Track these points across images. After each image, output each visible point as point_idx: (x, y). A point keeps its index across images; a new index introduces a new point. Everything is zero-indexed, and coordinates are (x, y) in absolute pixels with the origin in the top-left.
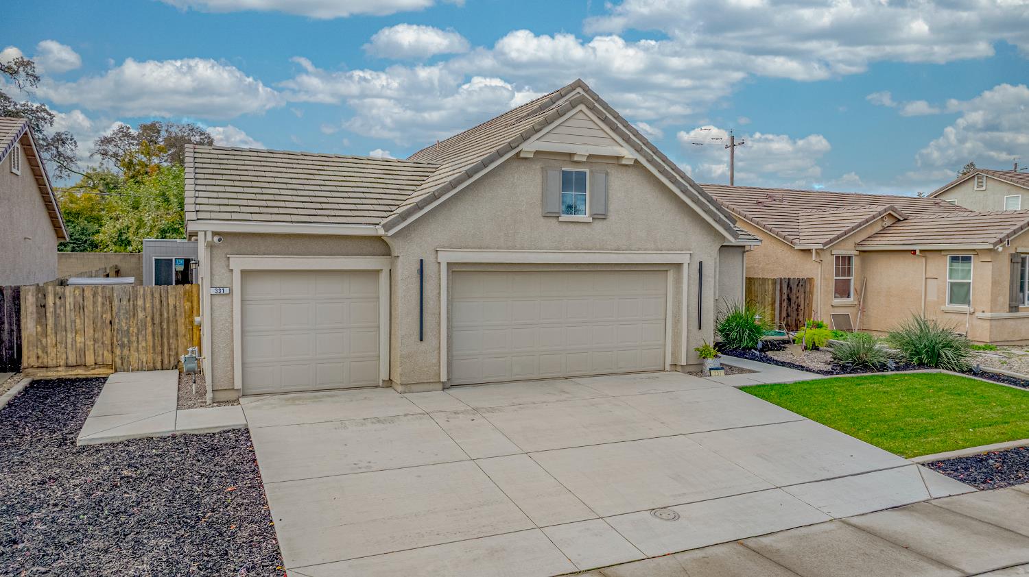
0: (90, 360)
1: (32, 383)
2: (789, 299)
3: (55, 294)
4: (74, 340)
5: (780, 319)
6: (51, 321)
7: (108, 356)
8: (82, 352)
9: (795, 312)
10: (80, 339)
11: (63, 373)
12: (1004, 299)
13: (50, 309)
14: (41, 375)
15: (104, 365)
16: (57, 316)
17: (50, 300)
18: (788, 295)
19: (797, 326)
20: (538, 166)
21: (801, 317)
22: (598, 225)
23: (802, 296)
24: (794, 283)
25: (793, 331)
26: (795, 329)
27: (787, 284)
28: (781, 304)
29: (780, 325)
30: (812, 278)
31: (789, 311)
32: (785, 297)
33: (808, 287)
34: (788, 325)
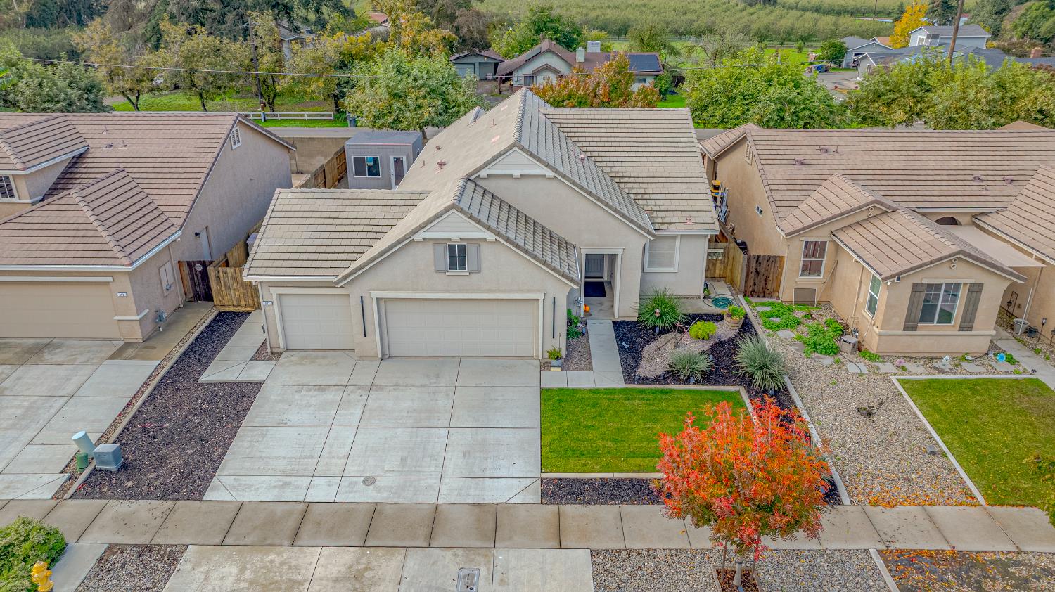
0: (243, 303)
1: (220, 314)
2: (757, 272)
3: (223, 272)
4: (235, 295)
5: (746, 286)
6: (223, 284)
7: (251, 302)
8: (239, 300)
9: (763, 282)
10: (237, 293)
11: (231, 309)
12: (901, 319)
13: (222, 279)
14: (223, 309)
15: (249, 306)
16: (225, 282)
17: (221, 274)
18: (757, 269)
19: (764, 292)
20: (431, 243)
21: (769, 286)
22: (474, 276)
23: (772, 270)
24: (763, 259)
25: (759, 297)
26: (761, 295)
27: (756, 259)
28: (747, 275)
29: (746, 291)
30: (783, 257)
31: (757, 280)
32: (753, 270)
33: (778, 263)
34: (754, 292)
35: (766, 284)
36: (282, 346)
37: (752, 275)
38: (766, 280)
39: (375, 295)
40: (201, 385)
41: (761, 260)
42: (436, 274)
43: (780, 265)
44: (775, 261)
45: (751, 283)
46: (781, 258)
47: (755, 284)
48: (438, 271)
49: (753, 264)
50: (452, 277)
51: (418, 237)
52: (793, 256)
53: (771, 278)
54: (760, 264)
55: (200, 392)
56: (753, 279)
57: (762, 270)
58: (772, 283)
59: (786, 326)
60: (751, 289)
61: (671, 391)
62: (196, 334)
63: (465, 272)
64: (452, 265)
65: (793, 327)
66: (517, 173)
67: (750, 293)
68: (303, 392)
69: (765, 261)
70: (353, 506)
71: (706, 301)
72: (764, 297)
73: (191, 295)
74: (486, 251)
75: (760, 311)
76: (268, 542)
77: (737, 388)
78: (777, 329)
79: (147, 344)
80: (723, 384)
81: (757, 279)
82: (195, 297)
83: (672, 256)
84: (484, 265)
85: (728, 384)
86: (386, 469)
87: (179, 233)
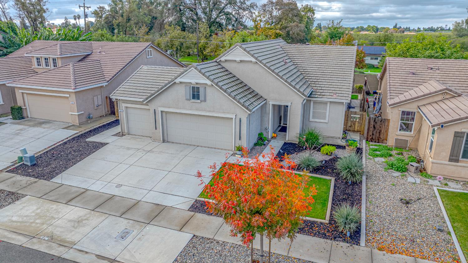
1: (117, 120)
5: (367, 135)
12: (447, 155)
18: (374, 126)
19: (379, 140)
20: (184, 85)
21: (381, 137)
22: (203, 103)
23: (383, 127)
25: (375, 142)
26: (377, 141)
28: (368, 129)
29: (367, 138)
30: (390, 120)
31: (374, 133)
32: (372, 126)
33: (386, 124)
34: (373, 139)
35: (380, 135)
36: (126, 132)
37: (372, 129)
38: (379, 133)
39: (160, 109)
40: (85, 141)
41: (376, 120)
42: (186, 101)
43: (388, 124)
44: (385, 122)
45: (371, 133)
47: (373, 134)
48: (187, 99)
49: (372, 123)
50: (193, 103)
51: (177, 81)
52: (394, 119)
53: (382, 132)
54: (376, 123)
55: (83, 144)
56: (372, 131)
57: (377, 126)
58: (383, 135)
59: (382, 156)
60: (371, 137)
63: (199, 101)
64: (194, 97)
65: (385, 157)
66: (238, 59)
67: (370, 139)
68: (121, 149)
69: (379, 122)
70: (103, 194)
71: (343, 140)
72: (378, 142)
75: (371, 148)
76: (57, 201)
77: (330, 178)
78: (375, 156)
79: (80, 126)
80: (324, 175)
81: (374, 131)
83: (325, 113)
84: (208, 98)
85: (327, 175)
86: (129, 183)
87: (107, 84)
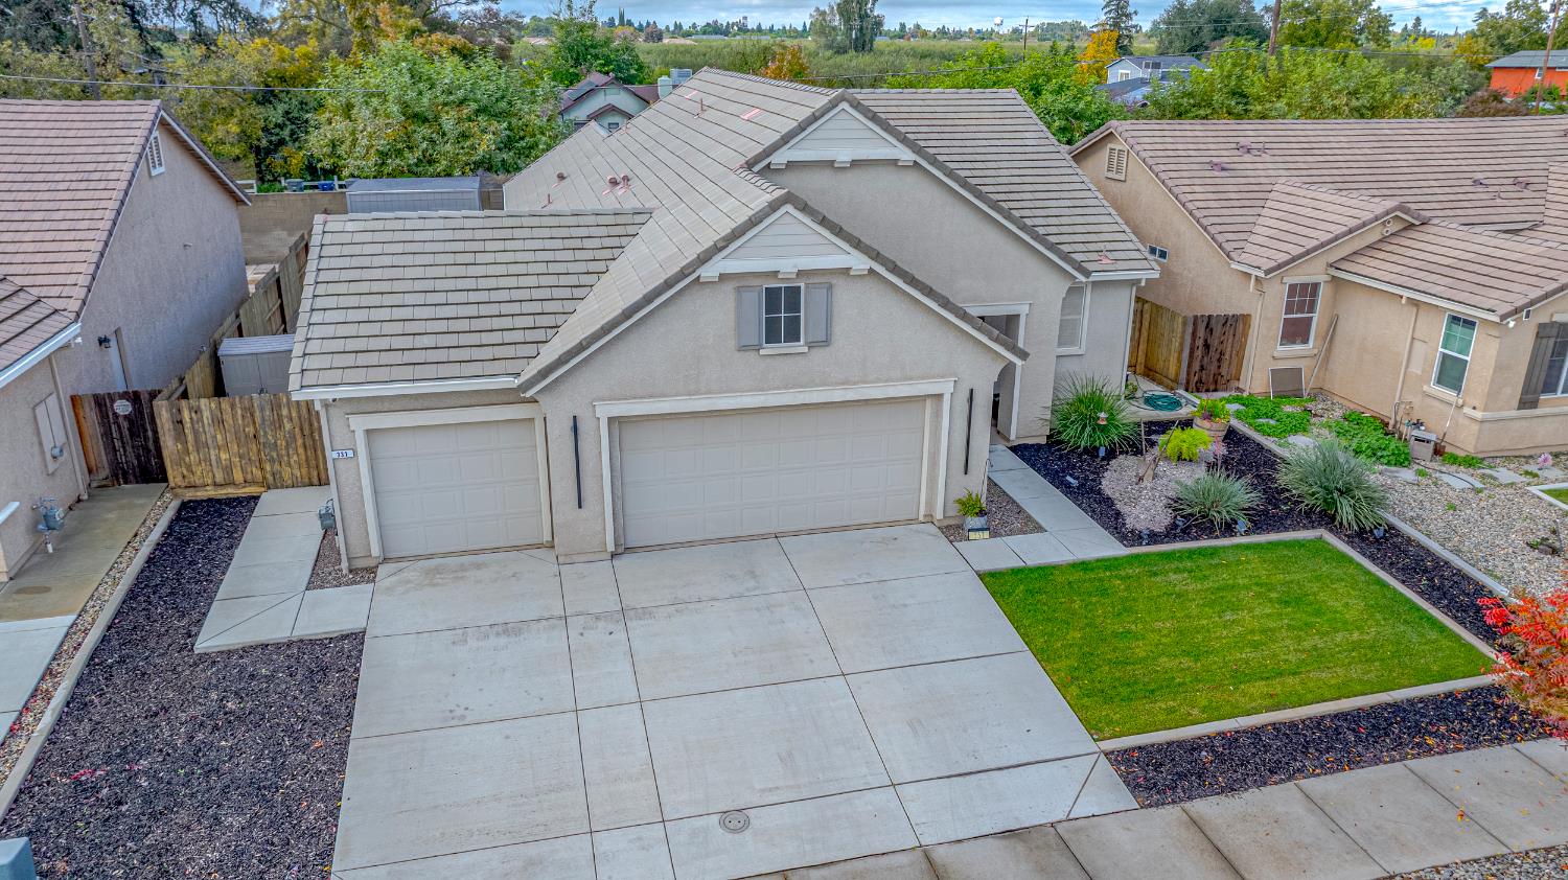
0: (238, 476)
1: (184, 506)
2: (1207, 346)
3: (190, 409)
4: (219, 458)
5: (1188, 374)
6: (190, 438)
7: (257, 473)
8: (228, 470)
9: (1215, 364)
10: (224, 456)
11: (211, 493)
12: (1514, 390)
13: (188, 425)
14: (189, 495)
15: (254, 483)
16: (196, 433)
17: (186, 415)
18: (1206, 341)
19: (1216, 382)
20: (733, 285)
21: (1224, 370)
22: (819, 354)
23: (1230, 341)
24: (1217, 323)
25: (1207, 391)
26: (1212, 388)
27: (1205, 323)
28: (1192, 353)
29: (1188, 382)
30: (1249, 316)
31: (1206, 361)
32: (1201, 343)
33: (1240, 327)
34: (1201, 382)
35: (1219, 367)
36: (375, 551)
37: (1199, 353)
38: (1219, 360)
39: (605, 411)
40: (203, 657)
41: (1213, 321)
42: (738, 355)
43: (1244, 330)
44: (1236, 324)
45: (1196, 367)
46: (1245, 319)
47: (1202, 368)
48: (743, 348)
49: (1201, 333)
50: (768, 360)
51: (709, 272)
52: (1266, 312)
53: (1227, 357)
54: (1212, 330)
55: (204, 675)
56: (1199, 360)
57: (1214, 342)
58: (1230, 364)
59: (1293, 430)
60: (1196, 378)
61: (1214, 551)
62: (145, 551)
63: (800, 347)
64: (772, 336)
65: (1302, 430)
66: (843, 155)
67: (1195, 384)
68: (472, 643)
69: (1220, 325)
71: (1137, 402)
72: (1215, 390)
73: (105, 472)
74: (846, 299)
75: (1233, 410)
77: (1313, 533)
78: (1282, 434)
79: (23, 582)
81: (1205, 359)
82: (115, 476)
83: (1079, 324)
84: (838, 329)
85: (1293, 528)
87: (75, 328)
